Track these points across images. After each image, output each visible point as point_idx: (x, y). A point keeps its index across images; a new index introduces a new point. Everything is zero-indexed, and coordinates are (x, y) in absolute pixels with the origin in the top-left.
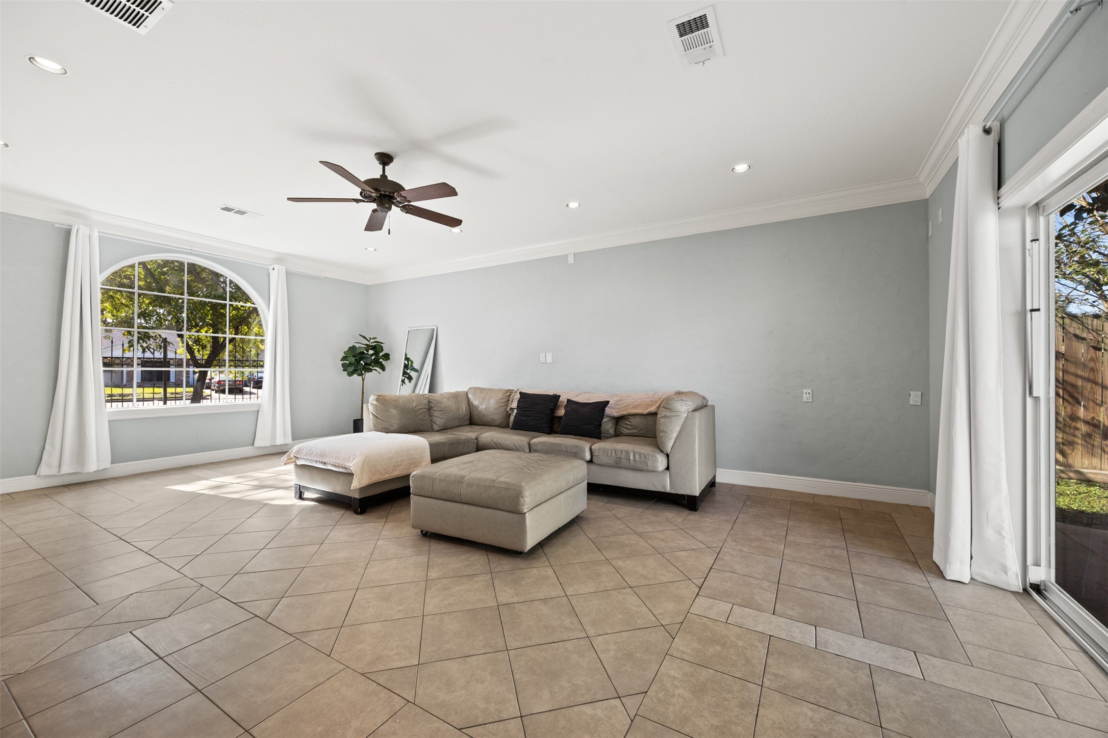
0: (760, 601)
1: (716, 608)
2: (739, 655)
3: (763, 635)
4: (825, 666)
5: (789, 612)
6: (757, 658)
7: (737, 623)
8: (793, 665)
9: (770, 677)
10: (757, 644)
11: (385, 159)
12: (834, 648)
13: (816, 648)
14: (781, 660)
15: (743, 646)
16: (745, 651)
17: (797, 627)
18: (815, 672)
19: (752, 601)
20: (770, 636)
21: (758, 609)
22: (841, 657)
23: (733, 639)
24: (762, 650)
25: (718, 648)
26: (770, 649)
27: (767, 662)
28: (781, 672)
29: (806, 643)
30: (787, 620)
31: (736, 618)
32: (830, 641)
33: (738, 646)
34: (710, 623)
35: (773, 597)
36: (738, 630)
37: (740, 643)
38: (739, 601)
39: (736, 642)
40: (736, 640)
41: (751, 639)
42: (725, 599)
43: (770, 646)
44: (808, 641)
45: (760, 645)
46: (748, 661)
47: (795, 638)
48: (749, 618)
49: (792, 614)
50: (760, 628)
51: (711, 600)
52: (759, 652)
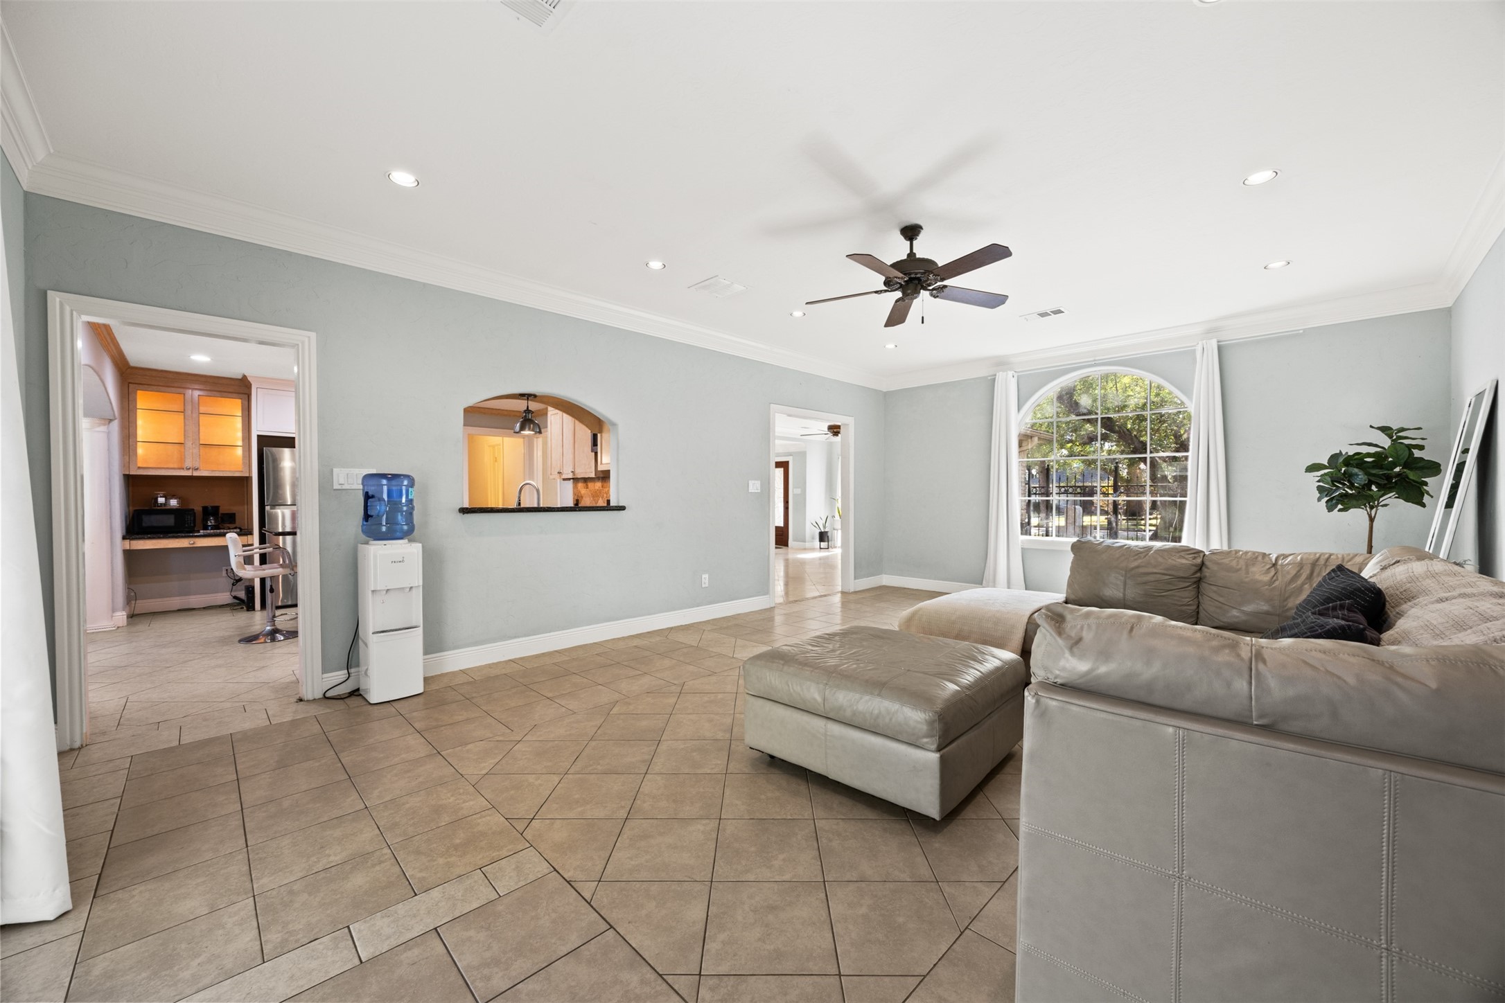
0: (472, 933)
1: (512, 874)
2: (431, 851)
3: (425, 888)
4: (328, 912)
5: (416, 951)
6: (411, 861)
7: (468, 876)
8: (367, 885)
9: (386, 857)
10: (423, 874)
11: (911, 232)
12: (321, 947)
13: (348, 927)
14: (385, 879)
15: (435, 860)
16: (429, 858)
17: (388, 938)
18: (338, 896)
19: (483, 923)
20: (416, 895)
21: (462, 918)
22: (308, 941)
23: (453, 859)
24: (413, 872)
25: (458, 841)
26: (405, 880)
27: (398, 866)
28: (378, 868)
29: (365, 922)
30: (409, 936)
31: (475, 882)
32: (330, 953)
33: (441, 857)
34: (495, 854)
35: (460, 961)
36: (458, 871)
37: (441, 861)
38: (500, 908)
39: (446, 858)
40: (449, 860)
41: (435, 873)
42: (518, 894)
43: (407, 883)
44: (362, 928)
45: (419, 875)
46: (418, 852)
47: (383, 917)
48: (460, 894)
49: (409, 954)
50: (436, 893)
51: (532, 878)
52: (414, 868)
